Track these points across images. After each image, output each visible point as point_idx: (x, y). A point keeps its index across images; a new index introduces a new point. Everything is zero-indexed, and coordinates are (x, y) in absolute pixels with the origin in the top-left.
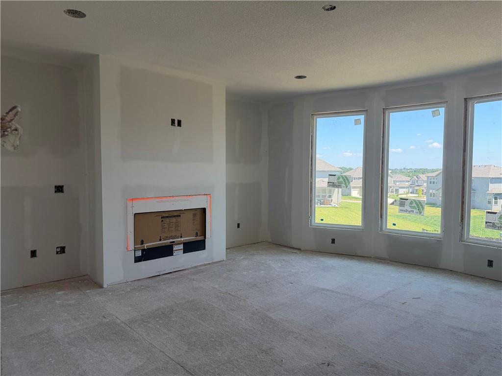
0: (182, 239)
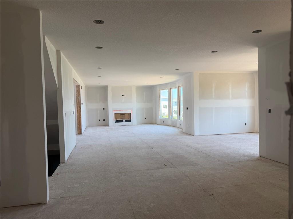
0: (125, 119)
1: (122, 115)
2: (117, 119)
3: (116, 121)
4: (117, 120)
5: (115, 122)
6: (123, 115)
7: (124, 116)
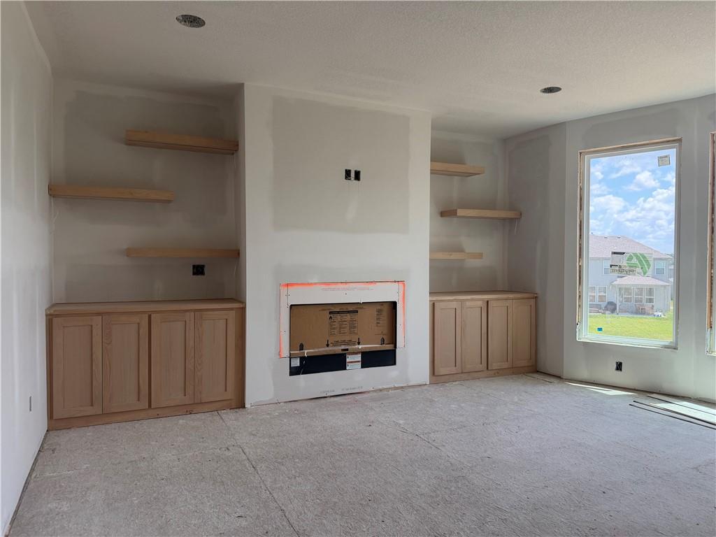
0: (360, 347)
1: (339, 317)
2: (302, 347)
3: (296, 363)
4: (306, 353)
5: (294, 372)
6: (348, 317)
7: (353, 326)
